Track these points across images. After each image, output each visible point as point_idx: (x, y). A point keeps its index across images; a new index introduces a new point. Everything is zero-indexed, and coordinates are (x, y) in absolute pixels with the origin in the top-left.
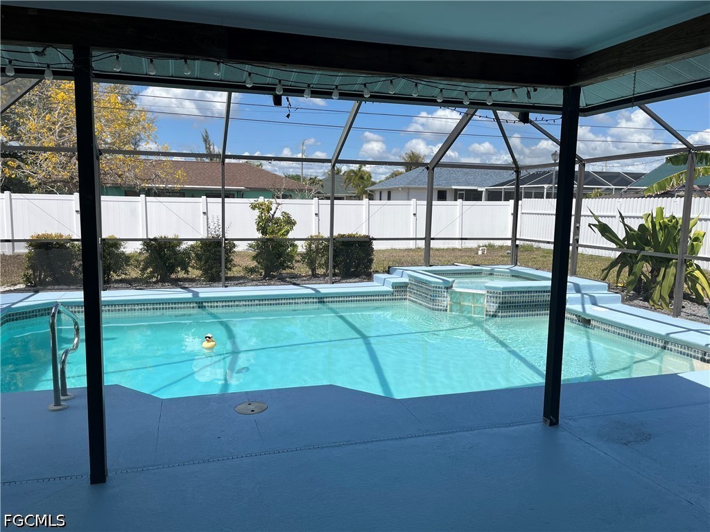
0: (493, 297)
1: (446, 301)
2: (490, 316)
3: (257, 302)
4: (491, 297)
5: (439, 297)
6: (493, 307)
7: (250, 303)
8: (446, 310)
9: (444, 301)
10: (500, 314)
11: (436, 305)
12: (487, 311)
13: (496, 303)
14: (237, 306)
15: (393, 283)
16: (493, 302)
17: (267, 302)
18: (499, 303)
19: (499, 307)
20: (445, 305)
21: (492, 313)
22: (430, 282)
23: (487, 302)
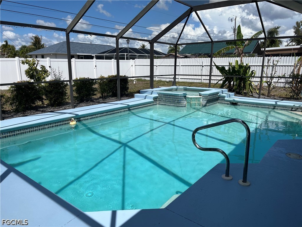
0: (205, 98)
1: (185, 103)
2: (203, 106)
3: (105, 114)
4: (204, 98)
5: (182, 101)
6: (204, 102)
7: (102, 115)
8: (185, 106)
9: (184, 102)
10: (207, 105)
11: (181, 105)
12: (202, 104)
13: (206, 100)
14: (97, 117)
15: (154, 97)
16: (205, 100)
17: (109, 113)
18: (207, 100)
19: (207, 102)
20: (185, 104)
21: (204, 105)
22: (178, 95)
23: (202, 100)
